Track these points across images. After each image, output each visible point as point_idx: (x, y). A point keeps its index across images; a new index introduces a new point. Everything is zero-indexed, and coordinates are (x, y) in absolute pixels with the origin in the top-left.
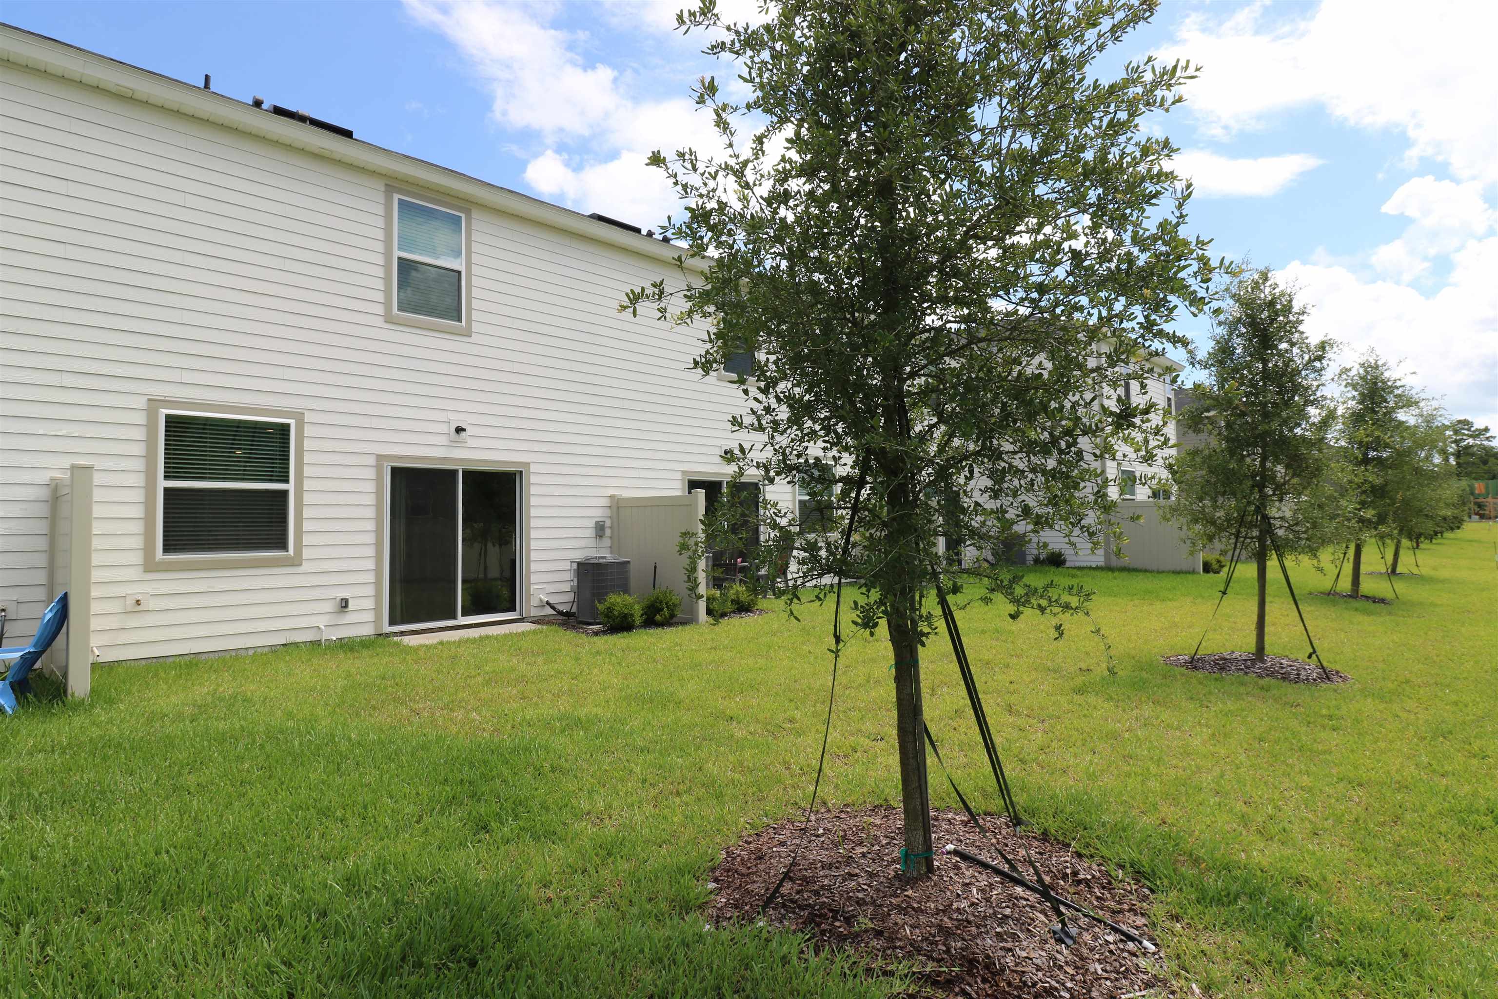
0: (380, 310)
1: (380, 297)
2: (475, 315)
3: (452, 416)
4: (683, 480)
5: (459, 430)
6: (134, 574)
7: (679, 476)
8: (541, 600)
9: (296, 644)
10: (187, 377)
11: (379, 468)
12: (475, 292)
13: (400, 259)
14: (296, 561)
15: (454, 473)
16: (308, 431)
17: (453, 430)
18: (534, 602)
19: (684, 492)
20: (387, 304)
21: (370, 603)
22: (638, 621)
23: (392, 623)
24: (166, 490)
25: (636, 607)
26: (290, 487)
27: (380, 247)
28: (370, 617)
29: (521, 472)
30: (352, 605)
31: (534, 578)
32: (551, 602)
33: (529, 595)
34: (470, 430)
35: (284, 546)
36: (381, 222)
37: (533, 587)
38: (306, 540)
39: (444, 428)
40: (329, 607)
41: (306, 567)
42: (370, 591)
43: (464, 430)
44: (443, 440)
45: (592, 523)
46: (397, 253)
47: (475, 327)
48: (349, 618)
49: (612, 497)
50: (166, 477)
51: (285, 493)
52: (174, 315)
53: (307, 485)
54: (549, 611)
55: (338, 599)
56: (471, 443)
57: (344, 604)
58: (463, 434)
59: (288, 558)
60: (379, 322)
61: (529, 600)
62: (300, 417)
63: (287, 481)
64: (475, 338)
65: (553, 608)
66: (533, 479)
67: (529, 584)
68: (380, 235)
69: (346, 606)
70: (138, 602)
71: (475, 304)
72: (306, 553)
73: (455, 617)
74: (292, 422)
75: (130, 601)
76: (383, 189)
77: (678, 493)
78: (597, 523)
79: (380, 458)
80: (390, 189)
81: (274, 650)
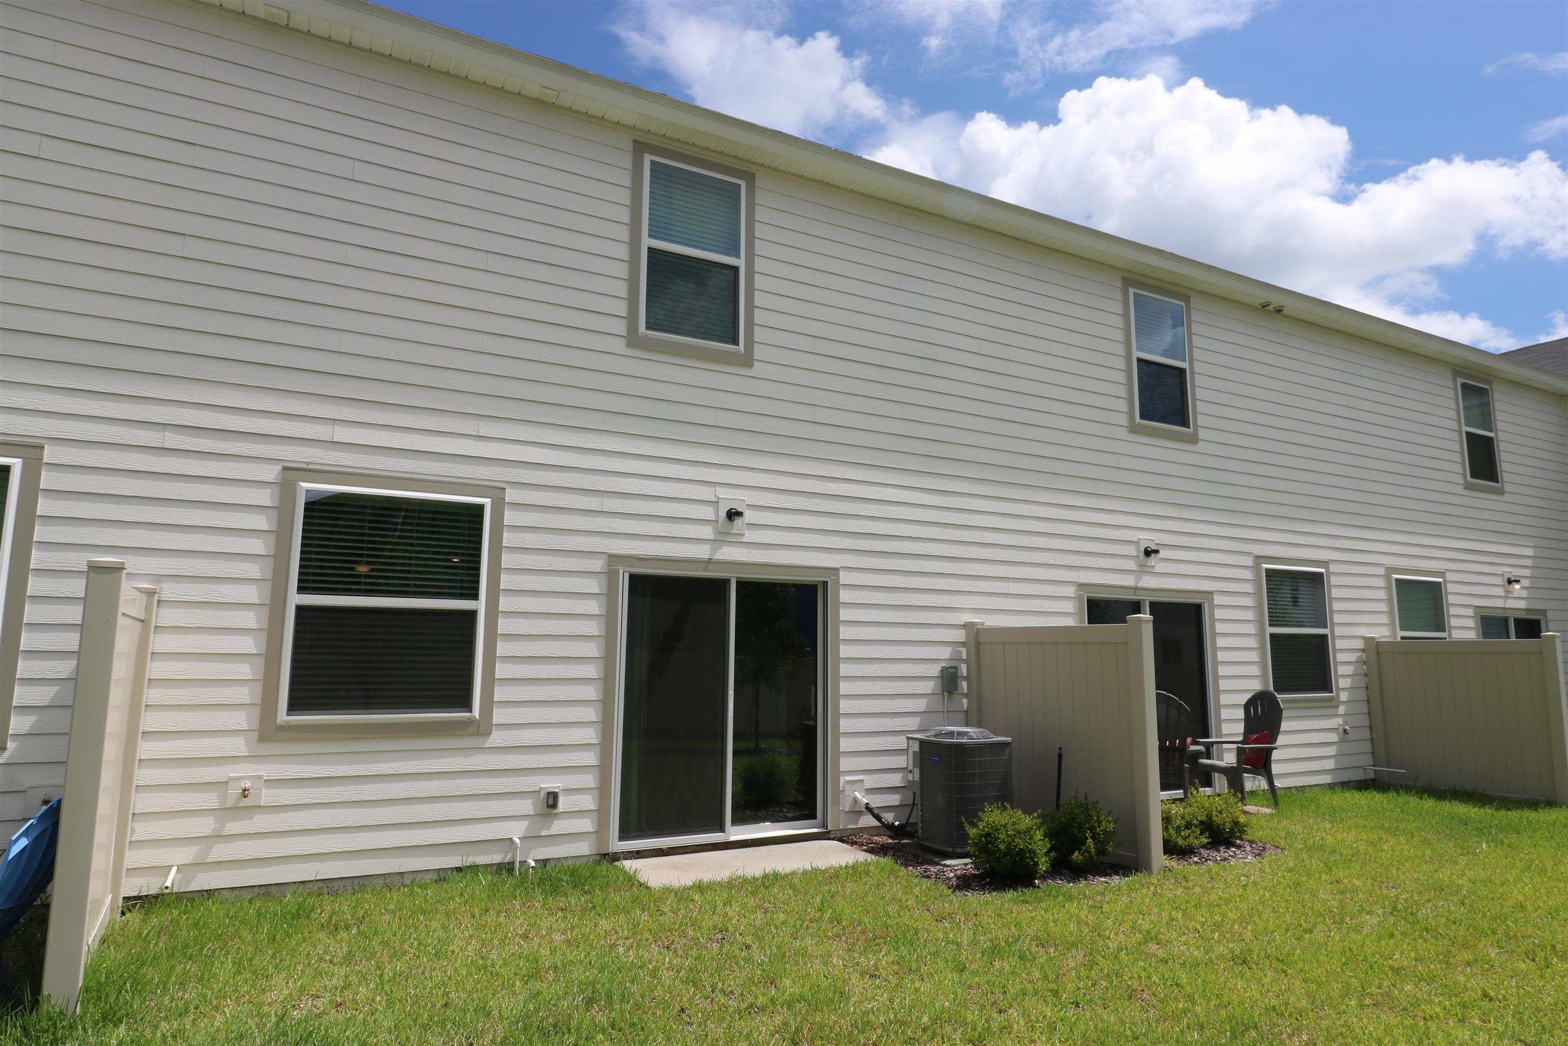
0: (620, 327)
1: (621, 308)
2: (759, 334)
3: (723, 493)
4: (1079, 598)
5: (732, 515)
6: (238, 746)
7: (1071, 591)
8: (856, 801)
9: (474, 869)
10: (342, 434)
11: (611, 575)
12: (760, 299)
13: (651, 250)
14: (482, 729)
15: (721, 585)
16: (509, 517)
17: (723, 514)
18: (846, 805)
19: (1081, 622)
20: (632, 319)
21: (588, 802)
22: (1043, 865)
23: (625, 833)
24: (300, 609)
25: (1039, 835)
26: (480, 605)
27: (623, 233)
28: (587, 825)
29: (825, 584)
30: (564, 803)
31: (845, 763)
32: (873, 805)
33: (838, 792)
34: (750, 516)
35: (465, 703)
36: (625, 197)
37: (844, 779)
38: (499, 694)
39: (708, 513)
40: (527, 806)
41: (497, 738)
42: (589, 780)
43: (739, 514)
44: (707, 532)
45: (935, 670)
46: (647, 242)
47: (759, 352)
48: (558, 826)
49: (966, 626)
50: (301, 589)
51: (471, 615)
52: (330, 341)
53: (505, 603)
54: (868, 821)
55: (543, 794)
56: (750, 536)
57: (552, 800)
58: (738, 522)
59: (471, 722)
60: (619, 345)
61: (837, 802)
62: (497, 492)
63: (475, 596)
64: (758, 369)
65: (878, 817)
66: (845, 596)
67: (838, 774)
68: (624, 215)
69: (554, 806)
70: (245, 793)
71: (759, 317)
72: (499, 716)
73: (722, 829)
74: (486, 501)
75: (234, 791)
76: (630, 147)
77: (1070, 622)
78: (944, 670)
79: (613, 559)
80: (640, 147)
81: (442, 876)
